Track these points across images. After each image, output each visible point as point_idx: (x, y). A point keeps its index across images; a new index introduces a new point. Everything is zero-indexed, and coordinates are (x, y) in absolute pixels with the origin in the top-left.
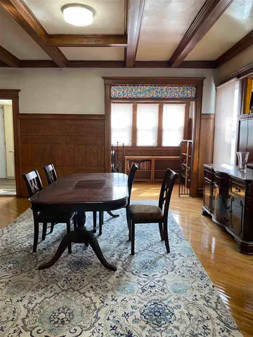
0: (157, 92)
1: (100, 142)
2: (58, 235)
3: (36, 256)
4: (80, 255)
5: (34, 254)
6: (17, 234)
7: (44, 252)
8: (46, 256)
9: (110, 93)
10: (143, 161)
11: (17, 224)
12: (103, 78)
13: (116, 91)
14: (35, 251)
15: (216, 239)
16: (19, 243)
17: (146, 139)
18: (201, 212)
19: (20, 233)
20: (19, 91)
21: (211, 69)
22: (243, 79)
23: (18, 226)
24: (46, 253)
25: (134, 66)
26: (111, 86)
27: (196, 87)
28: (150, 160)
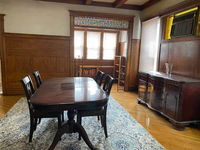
0: (105, 23)
1: (66, 56)
2: (45, 125)
3: (32, 145)
4: (68, 141)
5: (30, 143)
6: (11, 127)
7: (39, 141)
8: (42, 144)
9: (74, 22)
10: (91, 69)
11: (8, 118)
12: (69, 10)
13: (78, 21)
14: (30, 141)
15: (150, 119)
16: (15, 135)
17: (93, 55)
18: (136, 102)
19: (13, 125)
20: (4, 15)
21: (138, 11)
22: (164, 17)
23: (10, 119)
24: (40, 142)
25: (91, 5)
26: (74, 17)
27: (129, 22)
28: (96, 69)
